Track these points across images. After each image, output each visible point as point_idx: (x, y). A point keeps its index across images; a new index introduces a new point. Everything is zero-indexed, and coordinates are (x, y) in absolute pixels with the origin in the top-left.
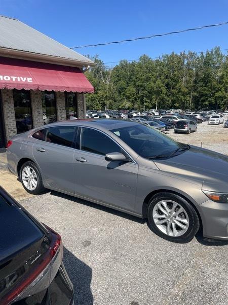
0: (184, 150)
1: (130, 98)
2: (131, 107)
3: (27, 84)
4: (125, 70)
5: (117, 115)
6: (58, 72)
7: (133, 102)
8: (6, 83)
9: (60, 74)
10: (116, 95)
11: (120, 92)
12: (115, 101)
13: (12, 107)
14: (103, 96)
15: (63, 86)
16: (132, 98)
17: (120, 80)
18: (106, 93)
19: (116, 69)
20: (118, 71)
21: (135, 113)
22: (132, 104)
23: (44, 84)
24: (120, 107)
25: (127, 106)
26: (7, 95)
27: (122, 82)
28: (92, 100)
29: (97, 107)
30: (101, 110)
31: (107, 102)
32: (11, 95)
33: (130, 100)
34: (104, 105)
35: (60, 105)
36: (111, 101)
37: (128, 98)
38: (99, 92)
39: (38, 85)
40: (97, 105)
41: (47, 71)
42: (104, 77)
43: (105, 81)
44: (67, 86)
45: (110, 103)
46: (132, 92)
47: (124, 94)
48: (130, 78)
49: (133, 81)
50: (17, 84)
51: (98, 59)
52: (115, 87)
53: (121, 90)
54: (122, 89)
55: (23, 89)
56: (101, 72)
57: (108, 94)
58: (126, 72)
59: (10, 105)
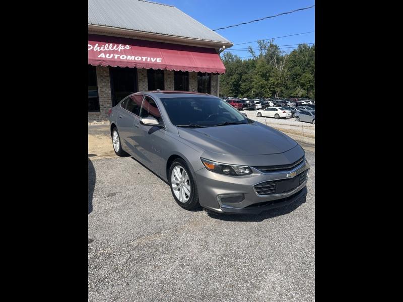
0: (249, 123)
1: (305, 85)
2: (305, 95)
3: (155, 64)
4: (304, 55)
5: (282, 102)
6: (190, 53)
7: (308, 90)
8: (136, 63)
9: (192, 55)
10: (288, 83)
11: (294, 79)
12: (287, 89)
13: (146, 86)
14: (274, 83)
15: (191, 66)
16: (308, 86)
17: (296, 66)
18: (278, 80)
19: (294, 53)
20: (295, 56)
21: (306, 101)
22: (306, 92)
23: (172, 64)
24: (292, 95)
25: (300, 94)
26: (142, 74)
27: (298, 68)
28: (262, 87)
29: (266, 95)
30: (270, 97)
31: (278, 90)
32: (145, 75)
33: (305, 87)
34: (274, 93)
35: (193, 85)
36: (283, 88)
37: (303, 85)
38: (271, 79)
39: (166, 65)
40: (266, 92)
41: (179, 52)
42: (278, 63)
43: (279, 67)
44: (195, 66)
45: (281, 91)
46: (309, 78)
47: (298, 81)
48: (308, 63)
49: (310, 66)
50: (146, 64)
51: (274, 43)
52: (289, 73)
53: (295, 77)
54: (296, 75)
55: (151, 69)
56: (275, 57)
57: (279, 81)
58: (304, 57)
59: (144, 84)
